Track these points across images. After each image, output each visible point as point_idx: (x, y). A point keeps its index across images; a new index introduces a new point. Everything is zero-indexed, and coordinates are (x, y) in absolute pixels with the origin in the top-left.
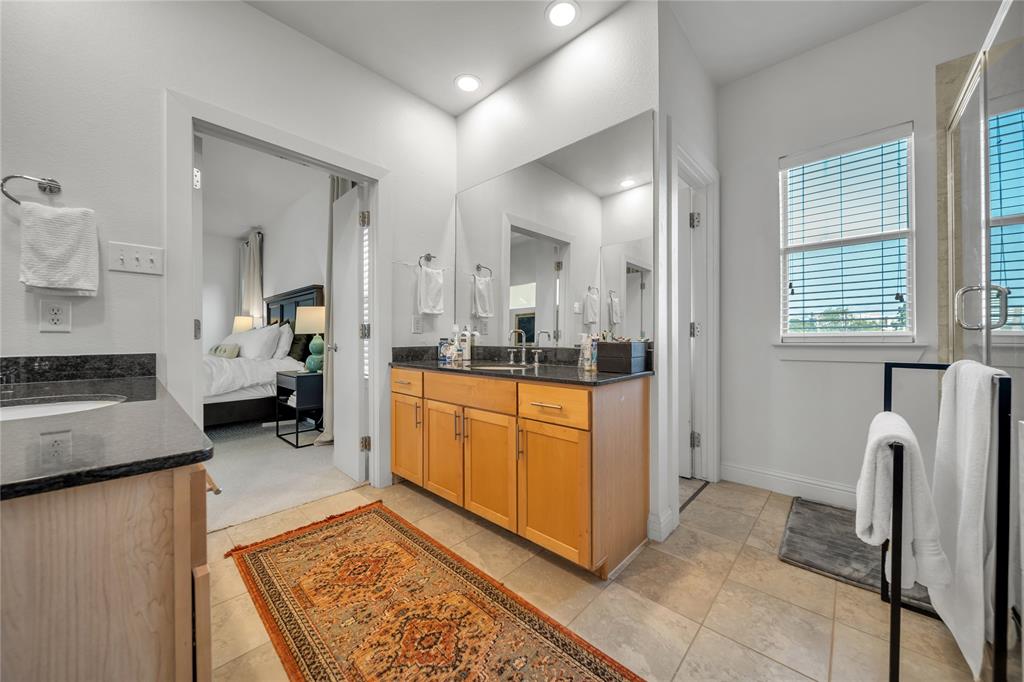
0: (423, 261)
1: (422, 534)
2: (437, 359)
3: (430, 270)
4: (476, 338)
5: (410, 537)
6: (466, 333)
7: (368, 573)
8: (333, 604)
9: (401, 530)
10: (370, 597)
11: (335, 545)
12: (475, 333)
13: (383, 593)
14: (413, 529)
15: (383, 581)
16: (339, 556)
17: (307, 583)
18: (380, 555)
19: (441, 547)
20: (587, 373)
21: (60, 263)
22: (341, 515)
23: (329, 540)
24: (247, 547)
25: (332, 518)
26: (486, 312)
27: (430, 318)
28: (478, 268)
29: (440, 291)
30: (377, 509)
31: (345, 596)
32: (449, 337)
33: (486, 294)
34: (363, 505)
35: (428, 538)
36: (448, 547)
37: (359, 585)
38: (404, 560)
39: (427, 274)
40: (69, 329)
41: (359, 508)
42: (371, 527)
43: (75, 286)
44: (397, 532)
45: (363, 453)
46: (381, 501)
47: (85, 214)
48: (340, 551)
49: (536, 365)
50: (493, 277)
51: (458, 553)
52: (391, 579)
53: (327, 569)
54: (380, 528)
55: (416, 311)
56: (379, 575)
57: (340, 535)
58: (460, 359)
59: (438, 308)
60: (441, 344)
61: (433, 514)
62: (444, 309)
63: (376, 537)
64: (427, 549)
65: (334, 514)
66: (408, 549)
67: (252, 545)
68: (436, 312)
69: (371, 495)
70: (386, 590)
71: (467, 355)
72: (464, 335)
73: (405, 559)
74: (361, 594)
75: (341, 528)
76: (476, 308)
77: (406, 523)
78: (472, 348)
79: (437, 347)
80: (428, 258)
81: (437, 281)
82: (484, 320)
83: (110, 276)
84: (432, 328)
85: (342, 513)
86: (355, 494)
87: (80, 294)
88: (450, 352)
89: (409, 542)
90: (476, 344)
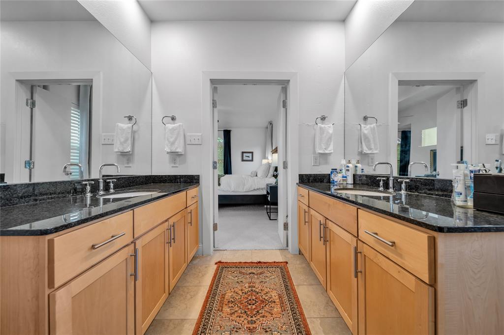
0: (319, 120)
1: (296, 297)
2: (330, 182)
3: (323, 126)
4: (358, 169)
5: (288, 295)
6: (350, 165)
7: (254, 307)
8: (228, 316)
9: (286, 286)
10: (244, 324)
11: (252, 279)
12: (358, 165)
13: (251, 326)
14: (294, 290)
15: (256, 318)
16: (249, 287)
17: (229, 295)
18: (266, 298)
19: (302, 314)
20: (458, 210)
21: (173, 143)
22: (265, 263)
23: (252, 275)
24: (223, 263)
25: (260, 262)
26: (370, 149)
27: (325, 156)
28: (365, 118)
29: (330, 138)
30: (282, 268)
31: (236, 314)
32: (338, 168)
33: (371, 137)
34: (277, 261)
35: (298, 302)
36: (306, 316)
37: (245, 312)
38: (275, 310)
39: (321, 128)
40: (178, 166)
41: (275, 262)
42: (273, 277)
43: (177, 151)
44: (283, 288)
45: (285, 231)
46: (287, 263)
47: (180, 125)
48: (252, 284)
49: (403, 192)
50: (378, 124)
51: (310, 326)
52: (261, 319)
53: (240, 293)
54: (277, 280)
55: (314, 152)
56: (258, 312)
57: (257, 274)
58: (345, 183)
59: (329, 149)
60: (332, 173)
61: (311, 285)
62: (334, 150)
63: (271, 286)
64: (292, 309)
65: (262, 261)
66: (282, 303)
67: (226, 263)
68: (327, 152)
69: (285, 256)
70: (254, 326)
71: (350, 180)
72: (348, 167)
73: (277, 309)
74: (242, 319)
75: (260, 271)
76: (362, 147)
77: (292, 284)
78: (354, 175)
79: (330, 174)
80: (323, 119)
81: (328, 132)
82: (370, 155)
83: (187, 146)
84: (326, 163)
85: (266, 261)
86: (278, 252)
87: (179, 153)
88: (337, 178)
89: (285, 298)
90: (359, 172)
